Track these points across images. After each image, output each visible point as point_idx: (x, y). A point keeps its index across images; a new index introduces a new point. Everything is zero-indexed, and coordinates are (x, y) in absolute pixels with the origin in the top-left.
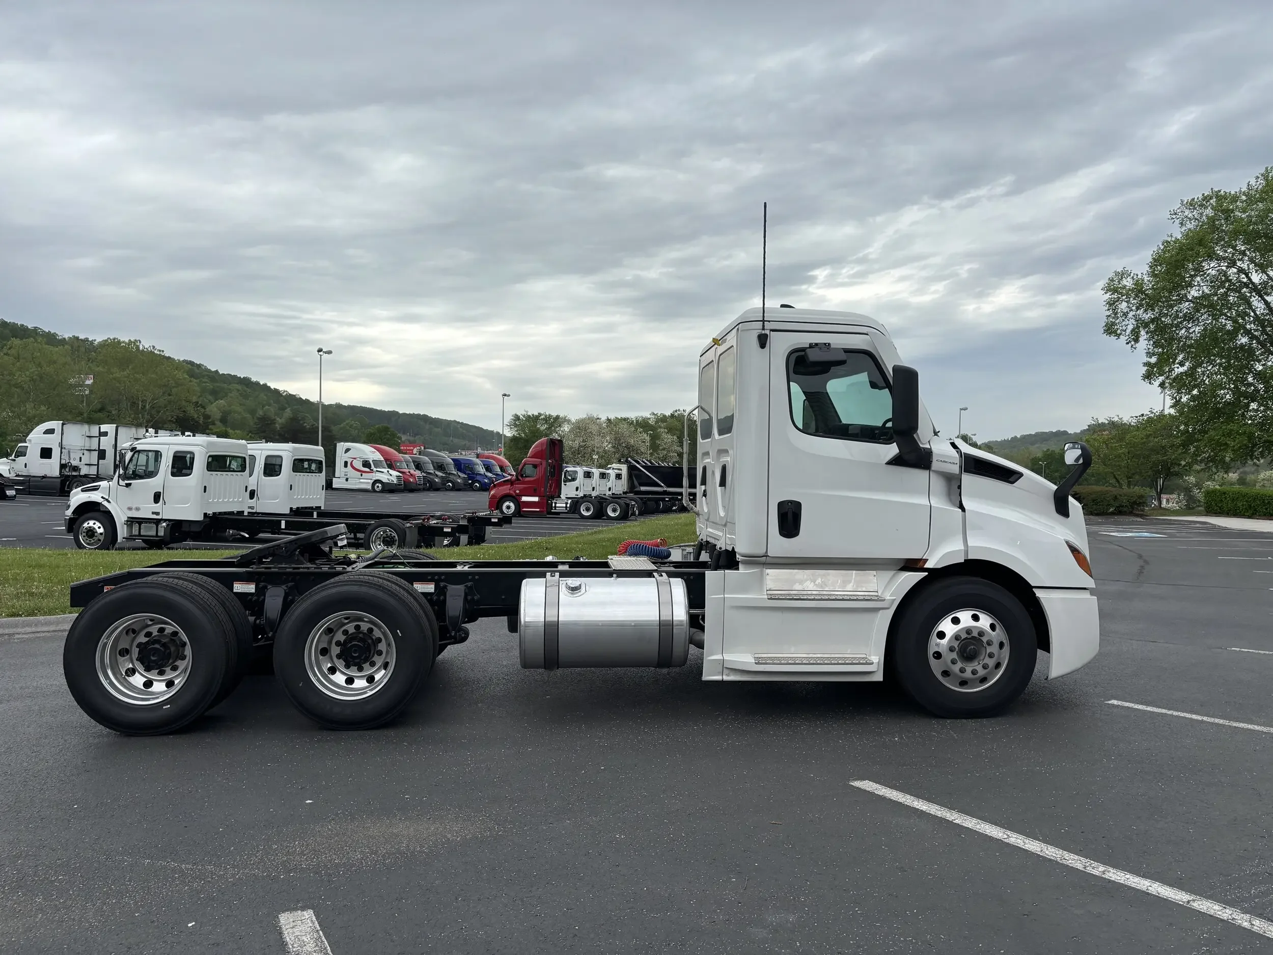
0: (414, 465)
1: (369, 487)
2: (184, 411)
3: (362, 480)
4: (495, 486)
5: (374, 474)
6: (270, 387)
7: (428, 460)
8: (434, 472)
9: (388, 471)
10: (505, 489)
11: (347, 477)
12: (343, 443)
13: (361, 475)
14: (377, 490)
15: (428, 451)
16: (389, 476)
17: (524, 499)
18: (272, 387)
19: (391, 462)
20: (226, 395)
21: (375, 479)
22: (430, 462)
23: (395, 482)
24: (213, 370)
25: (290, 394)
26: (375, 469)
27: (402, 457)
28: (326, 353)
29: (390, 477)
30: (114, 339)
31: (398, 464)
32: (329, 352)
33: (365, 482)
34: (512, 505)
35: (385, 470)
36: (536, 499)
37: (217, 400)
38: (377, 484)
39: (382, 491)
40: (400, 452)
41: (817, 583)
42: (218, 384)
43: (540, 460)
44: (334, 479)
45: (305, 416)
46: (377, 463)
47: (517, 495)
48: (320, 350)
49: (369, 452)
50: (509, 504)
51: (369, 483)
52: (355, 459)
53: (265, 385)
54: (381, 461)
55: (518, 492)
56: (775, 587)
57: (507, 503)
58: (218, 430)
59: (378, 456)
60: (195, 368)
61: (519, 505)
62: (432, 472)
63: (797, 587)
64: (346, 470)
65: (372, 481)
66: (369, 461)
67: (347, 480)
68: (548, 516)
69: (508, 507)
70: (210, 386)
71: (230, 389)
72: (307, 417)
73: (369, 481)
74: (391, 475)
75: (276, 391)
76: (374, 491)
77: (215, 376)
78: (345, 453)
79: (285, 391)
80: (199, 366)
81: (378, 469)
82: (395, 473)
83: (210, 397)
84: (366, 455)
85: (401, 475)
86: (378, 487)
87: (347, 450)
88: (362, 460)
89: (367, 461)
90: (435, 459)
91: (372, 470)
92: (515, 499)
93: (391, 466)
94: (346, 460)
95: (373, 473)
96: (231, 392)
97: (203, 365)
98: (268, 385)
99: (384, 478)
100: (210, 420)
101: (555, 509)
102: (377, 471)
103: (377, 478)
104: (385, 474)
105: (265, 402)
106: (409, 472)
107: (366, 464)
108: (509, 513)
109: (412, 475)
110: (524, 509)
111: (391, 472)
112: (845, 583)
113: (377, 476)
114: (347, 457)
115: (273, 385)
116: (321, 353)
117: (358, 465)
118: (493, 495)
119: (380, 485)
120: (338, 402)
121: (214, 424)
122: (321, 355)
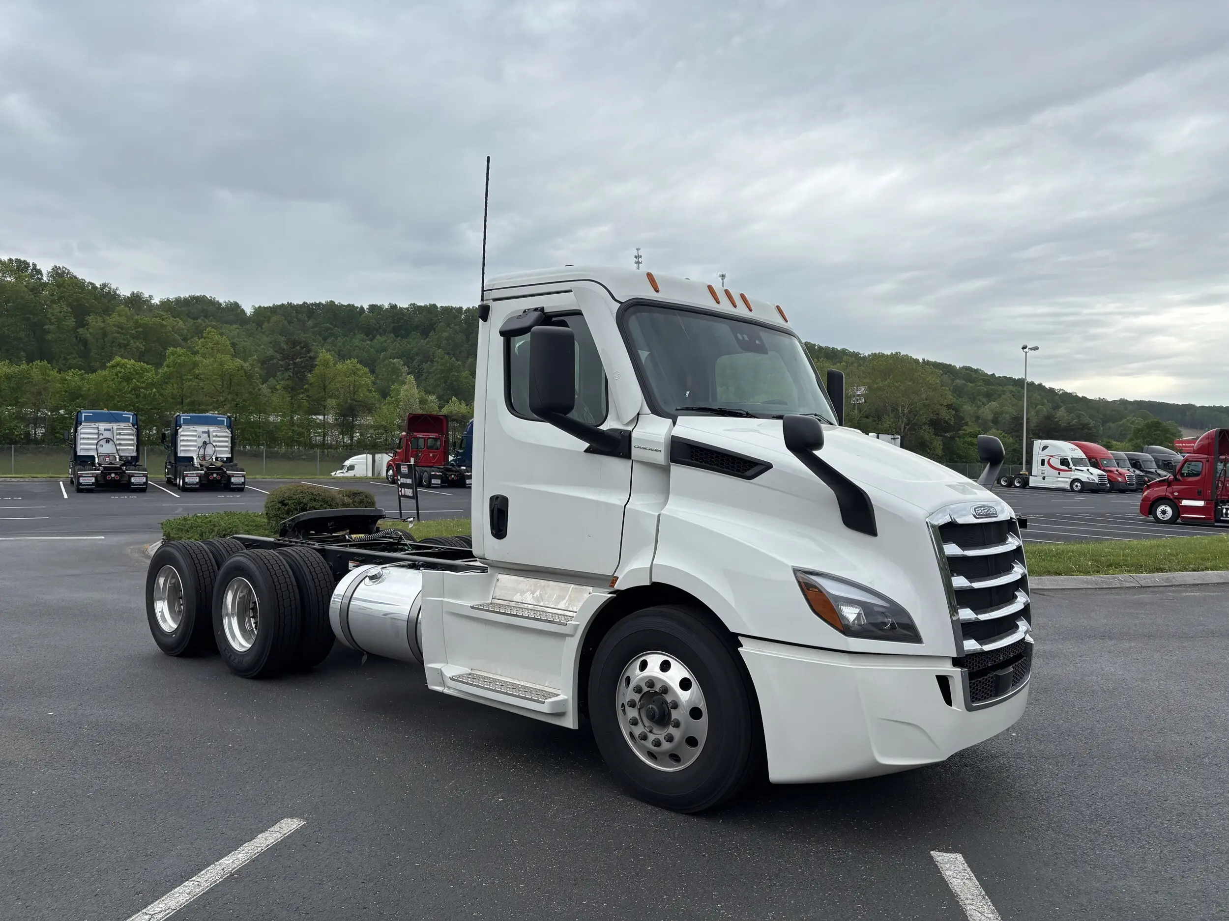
0: (1131, 463)
1: (1068, 486)
2: (937, 414)
3: (1059, 479)
4: (1149, 487)
5: (1073, 473)
6: (1044, 386)
7: (1151, 457)
8: (1156, 471)
9: (1088, 470)
10: (1161, 491)
11: (1044, 475)
12: (1040, 441)
13: (1059, 474)
14: (1076, 489)
15: (1155, 448)
16: (1091, 475)
17: (1185, 503)
18: (1047, 387)
19: (1096, 460)
20: (1000, 396)
21: (1073, 477)
22: (1153, 460)
23: (1097, 482)
24: (989, 373)
25: (1067, 393)
26: (1074, 468)
27: (1111, 453)
28: (1031, 349)
29: (1091, 477)
30: (879, 353)
31: (1105, 462)
32: (1036, 349)
33: (1063, 481)
34: (1169, 510)
35: (1085, 469)
36: (1201, 503)
37: (990, 402)
38: (1076, 484)
39: (1081, 491)
40: (1109, 447)
41: (535, 595)
42: (993, 387)
43: (1206, 456)
44: (1030, 477)
45: (1080, 414)
46: (1077, 461)
47: (1176, 498)
48: (1024, 348)
49: (1068, 449)
50: (1165, 508)
51: (1067, 482)
52: (1052, 456)
53: (1040, 385)
54: (1082, 459)
55: (1176, 494)
56: (500, 595)
57: (1162, 507)
58: (972, 431)
59: (1079, 454)
60: (973, 373)
61: (1178, 510)
62: (1153, 470)
63: (518, 598)
64: (1043, 468)
65: (1071, 480)
66: (1067, 459)
67: (1044, 478)
68: (1216, 524)
69: (1164, 512)
70: (984, 389)
71: (1004, 391)
72: (1083, 415)
73: (1067, 480)
74: (1092, 474)
75: (1052, 390)
76: (1072, 490)
77: (991, 380)
78: (1042, 450)
79: (1061, 390)
80: (976, 371)
81: (1077, 468)
82: (1096, 472)
83: (984, 400)
84: (1065, 452)
85: (1105, 474)
86: (1077, 486)
87: (1045, 448)
88: (1059, 458)
89: (1065, 459)
90: (1161, 456)
91: (1071, 468)
92: (1174, 503)
93: (1095, 465)
94: (1043, 458)
95: (1071, 471)
96: (1004, 394)
97: (980, 370)
98: (1043, 385)
99: (1084, 476)
100: (963, 422)
101: (1227, 517)
102: (1076, 469)
103: (1076, 477)
104: (1085, 473)
105: (1038, 402)
106: (1117, 471)
107: (1064, 462)
108: (1165, 519)
109: (1121, 474)
110: (1185, 515)
111: (1092, 470)
112: (561, 598)
113: (1076, 475)
114: (1044, 455)
115: (1047, 385)
116: (1027, 350)
117: (1056, 463)
118: (1146, 497)
119: (1079, 485)
120: (1122, 398)
121: (966, 424)
122: (1026, 352)
